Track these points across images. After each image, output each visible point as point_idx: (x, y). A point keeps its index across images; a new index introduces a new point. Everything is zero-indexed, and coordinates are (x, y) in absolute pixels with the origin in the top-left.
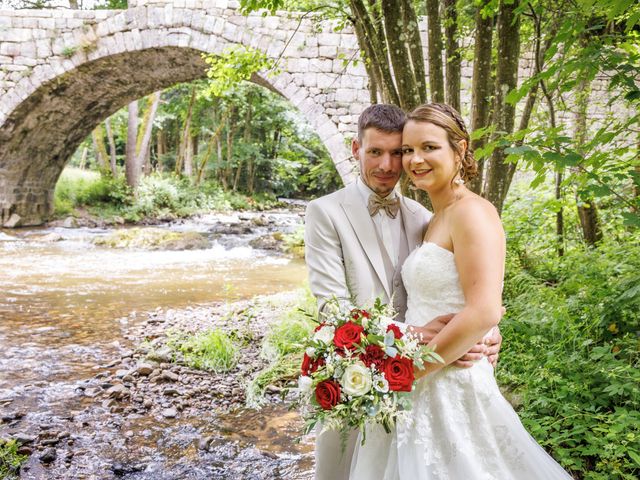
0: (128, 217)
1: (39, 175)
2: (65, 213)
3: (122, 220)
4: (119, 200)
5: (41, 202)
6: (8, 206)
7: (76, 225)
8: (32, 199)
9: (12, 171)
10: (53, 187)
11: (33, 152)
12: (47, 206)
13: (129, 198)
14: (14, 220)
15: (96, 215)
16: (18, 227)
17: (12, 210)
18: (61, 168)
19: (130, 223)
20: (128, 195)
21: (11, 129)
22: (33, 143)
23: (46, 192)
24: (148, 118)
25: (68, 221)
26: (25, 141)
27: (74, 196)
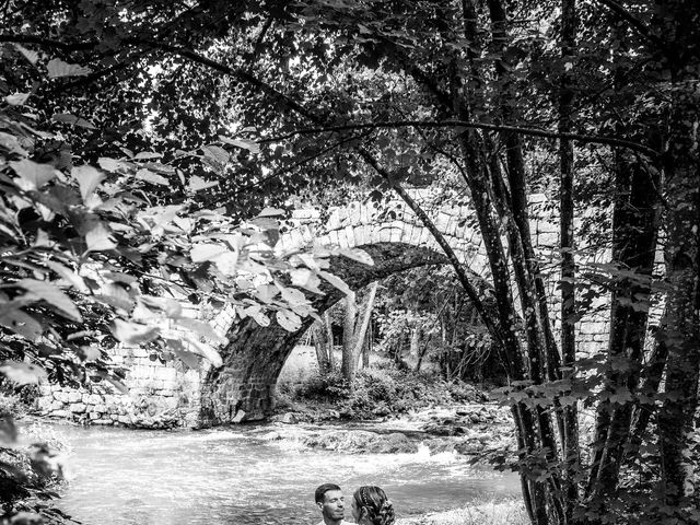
0: (343, 411)
1: (261, 371)
2: (284, 407)
3: (337, 414)
4: (336, 393)
5: (263, 397)
6: (235, 403)
7: (295, 421)
8: (255, 395)
9: (238, 370)
10: (275, 382)
11: (256, 350)
12: (269, 401)
13: (347, 391)
14: (241, 415)
15: (314, 409)
16: (244, 422)
17: (239, 406)
18: (282, 363)
19: (345, 418)
20: (344, 388)
21: (237, 331)
22: (256, 342)
23: (268, 387)
24: (366, 306)
25: (287, 417)
26: (249, 341)
27: (294, 388)
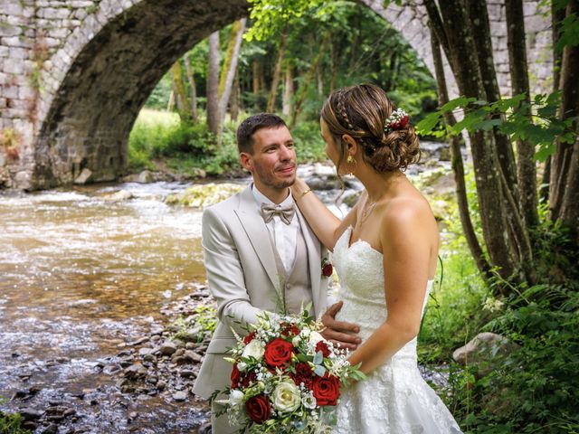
0: (209, 169)
1: (110, 124)
2: (140, 167)
3: (203, 173)
4: (200, 149)
5: (114, 154)
6: (78, 160)
7: (151, 180)
8: (104, 151)
9: (81, 121)
10: (127, 137)
11: (104, 98)
12: (121, 159)
13: (211, 147)
14: (84, 176)
15: (175, 168)
16: (90, 183)
17: (83, 165)
18: (135, 115)
19: (213, 177)
20: (210, 143)
21: (78, 74)
22: (103, 89)
23: (120, 143)
24: (232, 52)
25: (143, 176)
26: (94, 86)
27: (150, 146)
